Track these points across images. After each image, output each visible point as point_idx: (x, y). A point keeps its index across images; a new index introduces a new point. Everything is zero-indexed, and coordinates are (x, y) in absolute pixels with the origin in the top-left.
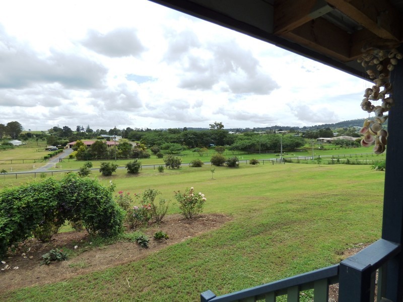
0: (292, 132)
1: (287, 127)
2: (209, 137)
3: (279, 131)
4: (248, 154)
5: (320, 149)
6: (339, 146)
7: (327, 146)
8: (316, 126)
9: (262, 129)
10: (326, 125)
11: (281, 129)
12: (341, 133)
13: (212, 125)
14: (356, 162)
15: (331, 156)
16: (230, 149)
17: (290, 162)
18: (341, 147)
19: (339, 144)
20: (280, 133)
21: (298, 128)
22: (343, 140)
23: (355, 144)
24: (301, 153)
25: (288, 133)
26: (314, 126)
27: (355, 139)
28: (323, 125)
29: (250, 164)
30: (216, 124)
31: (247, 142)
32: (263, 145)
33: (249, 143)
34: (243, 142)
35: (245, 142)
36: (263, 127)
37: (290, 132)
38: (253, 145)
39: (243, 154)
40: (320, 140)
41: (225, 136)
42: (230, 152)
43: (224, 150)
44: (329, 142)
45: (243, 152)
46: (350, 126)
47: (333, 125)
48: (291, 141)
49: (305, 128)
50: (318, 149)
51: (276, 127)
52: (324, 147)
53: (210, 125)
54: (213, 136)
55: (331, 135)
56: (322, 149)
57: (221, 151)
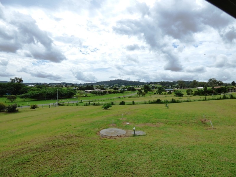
0: (73, 87)
1: (71, 83)
2: (5, 88)
3: (65, 85)
4: (37, 100)
5: (85, 97)
6: (95, 95)
7: (89, 95)
8: (86, 83)
9: (55, 84)
10: (91, 83)
11: (66, 84)
12: (97, 88)
13: (12, 80)
14: (98, 104)
15: (88, 100)
16: (22, 97)
17: (63, 105)
18: (96, 95)
19: (95, 93)
20: (65, 87)
21: (77, 84)
22: (97, 91)
23: (102, 94)
24: (73, 99)
25: (71, 87)
26: (85, 83)
27: (102, 91)
28: (90, 83)
29: (31, 108)
30: (16, 79)
31: (36, 92)
32: (48, 94)
33: (38, 93)
34: (33, 92)
35: (35, 92)
36: (56, 83)
37: (72, 86)
38: (41, 94)
39: (31, 101)
40: (86, 91)
41: (20, 88)
42: (21, 99)
43: (15, 98)
44: (91, 92)
45: (33, 99)
46: (102, 84)
47: (94, 84)
48: (68, 92)
49: (81, 84)
50: (83, 96)
51: (64, 83)
52: (87, 95)
53: (11, 79)
54: (9, 88)
55: (93, 89)
56: (86, 96)
57: (13, 99)
